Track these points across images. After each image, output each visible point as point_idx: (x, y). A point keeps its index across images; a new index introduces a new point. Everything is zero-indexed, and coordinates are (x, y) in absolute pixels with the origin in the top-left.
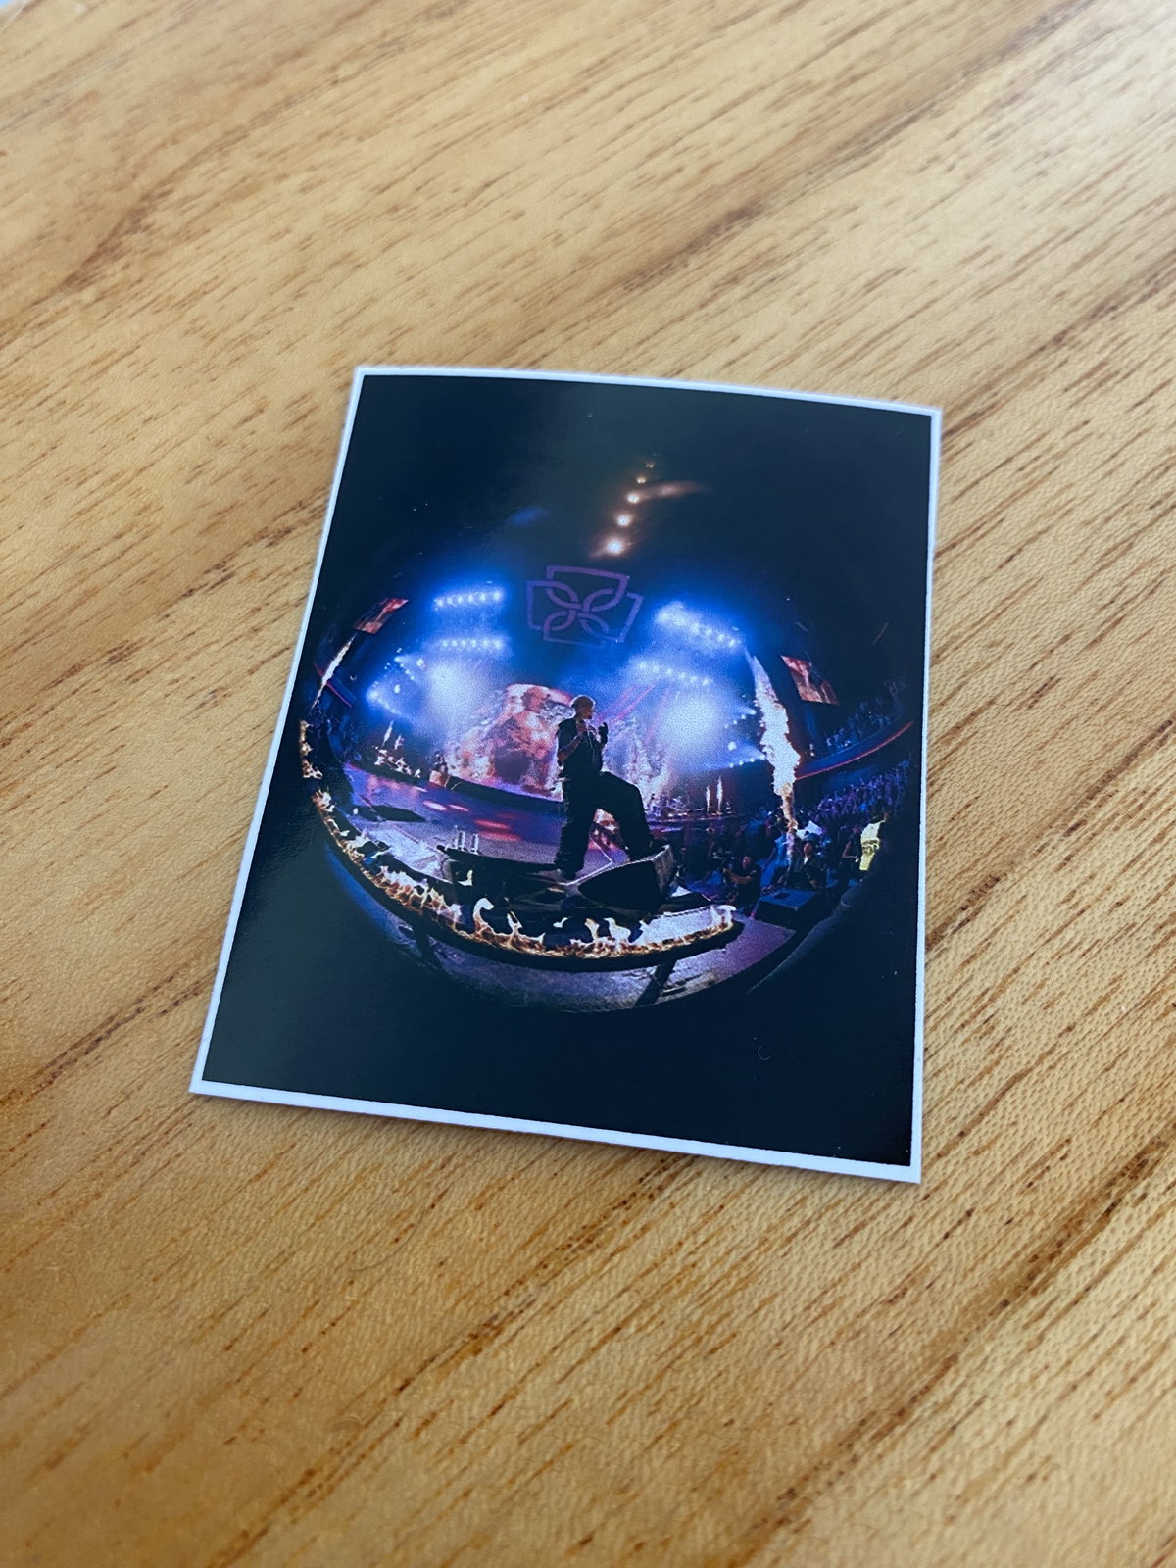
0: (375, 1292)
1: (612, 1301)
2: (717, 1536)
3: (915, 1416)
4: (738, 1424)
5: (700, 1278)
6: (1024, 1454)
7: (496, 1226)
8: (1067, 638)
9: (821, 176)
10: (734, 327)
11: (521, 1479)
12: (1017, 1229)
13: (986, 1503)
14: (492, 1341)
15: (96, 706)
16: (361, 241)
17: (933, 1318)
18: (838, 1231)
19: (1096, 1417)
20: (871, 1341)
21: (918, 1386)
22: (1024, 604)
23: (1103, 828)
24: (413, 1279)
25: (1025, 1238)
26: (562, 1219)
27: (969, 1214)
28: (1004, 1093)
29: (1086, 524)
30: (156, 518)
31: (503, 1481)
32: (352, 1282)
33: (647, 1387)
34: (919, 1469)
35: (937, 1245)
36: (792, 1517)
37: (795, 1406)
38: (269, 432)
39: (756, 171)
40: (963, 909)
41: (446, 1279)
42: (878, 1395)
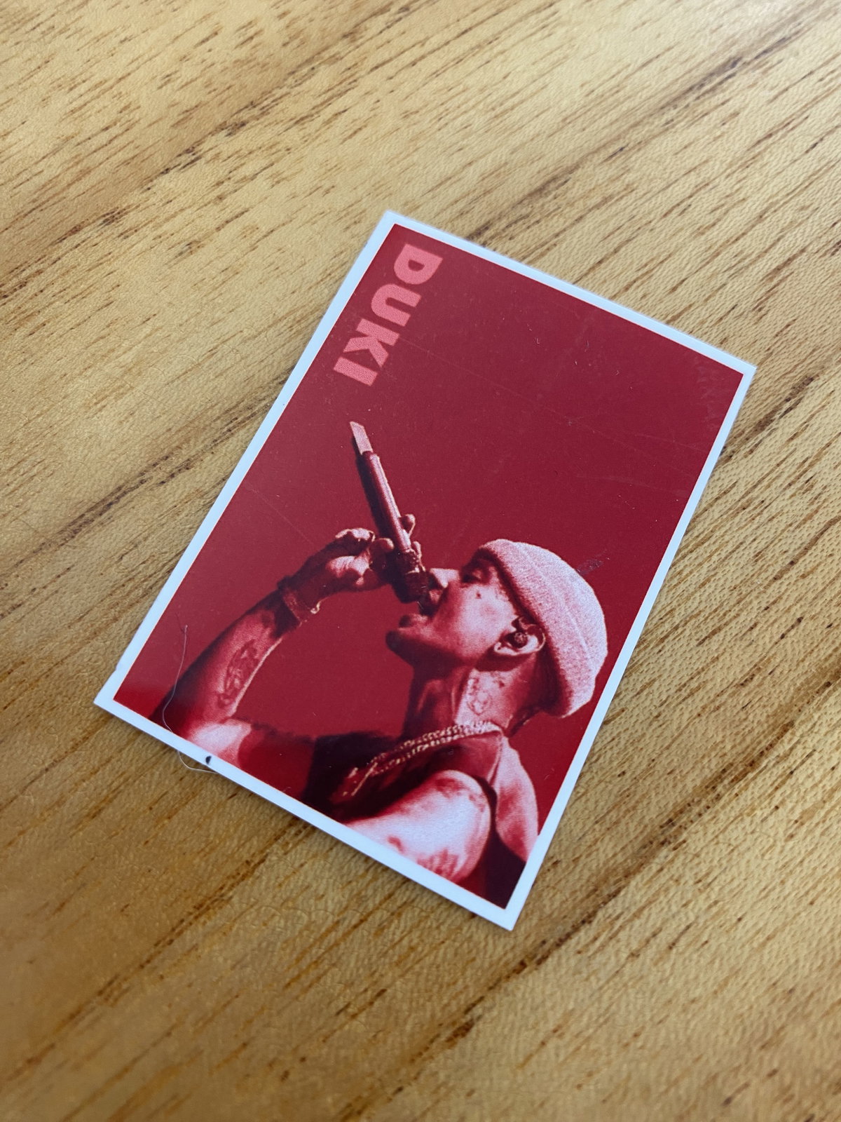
3: (763, 765)
4: (628, 775)
15: (95, 257)
17: (775, 696)
18: (700, 634)
20: (728, 714)
21: (765, 744)
27: (799, 620)
28: (822, 533)
36: (672, 840)
38: (224, 50)
40: (788, 400)
42: (734, 752)
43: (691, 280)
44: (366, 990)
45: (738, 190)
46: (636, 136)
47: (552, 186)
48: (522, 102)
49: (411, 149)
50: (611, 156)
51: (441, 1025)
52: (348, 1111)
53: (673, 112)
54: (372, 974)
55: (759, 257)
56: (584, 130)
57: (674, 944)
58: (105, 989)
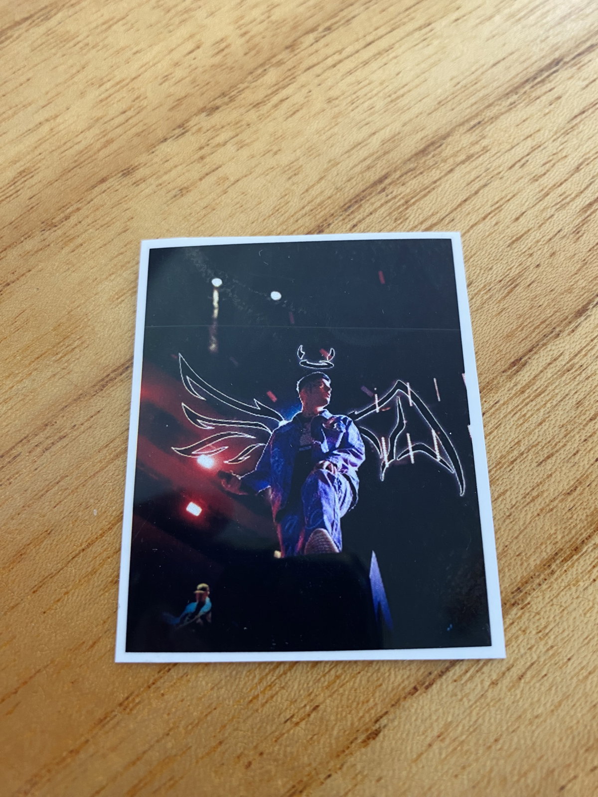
3: (584, 550)
15: (116, 199)
17: (592, 501)
18: (537, 459)
20: (559, 514)
21: (584, 535)
30: (145, 103)
36: (520, 602)
37: (520, 546)
38: (204, 58)
42: (563, 540)
43: (529, 212)
44: (305, 706)
45: (561, 150)
46: (489, 113)
47: (431, 148)
48: (409, 91)
49: (333, 124)
50: (472, 128)
51: (358, 731)
52: (293, 790)
53: (515, 97)
54: (310, 695)
55: (577, 196)
56: (453, 109)
57: (522, 676)
58: (124, 702)
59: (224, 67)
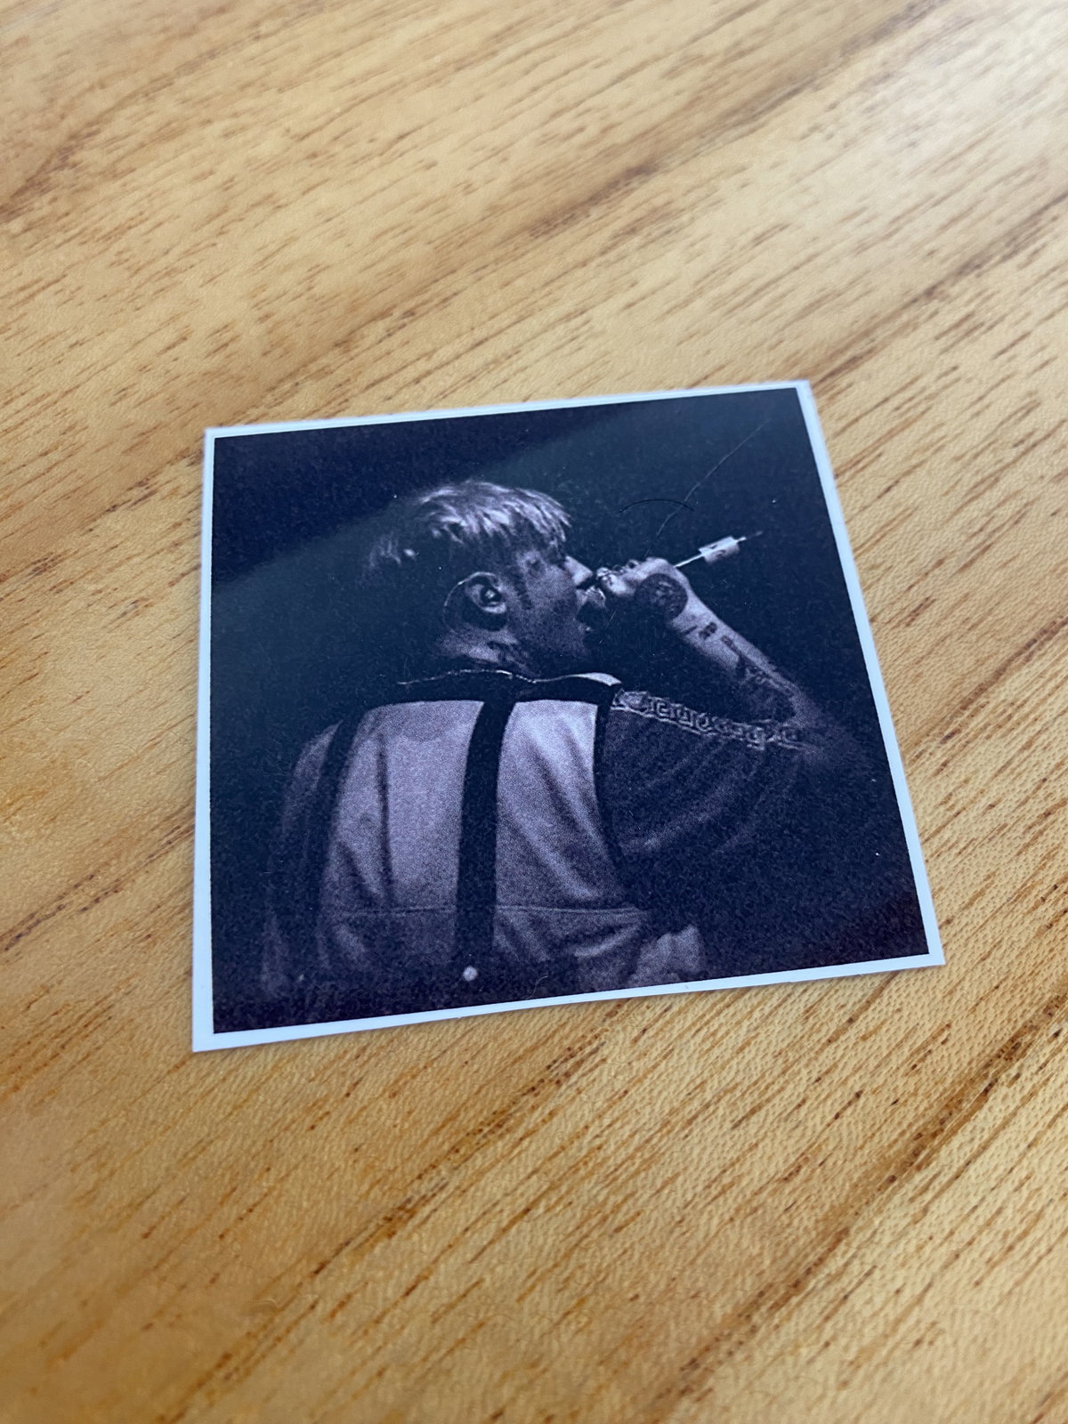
0: (291, 1179)
1: (522, 1183)
2: (623, 1408)
5: (605, 1160)
6: (911, 1321)
7: (410, 1113)
8: (940, 562)
9: (712, 140)
10: (633, 274)
11: (435, 1357)
12: (902, 1109)
13: (877, 1367)
14: (406, 1222)
16: (283, 184)
19: (977, 1284)
22: (901, 530)
23: (976, 736)
24: (328, 1165)
25: (910, 1118)
26: (474, 1105)
29: (957, 459)
30: (83, 437)
31: (417, 1359)
32: (268, 1169)
33: (555, 1266)
34: (814, 1336)
35: (829, 1125)
37: (697, 1280)
39: (653, 133)
41: (361, 1165)
59: (225, 377)
